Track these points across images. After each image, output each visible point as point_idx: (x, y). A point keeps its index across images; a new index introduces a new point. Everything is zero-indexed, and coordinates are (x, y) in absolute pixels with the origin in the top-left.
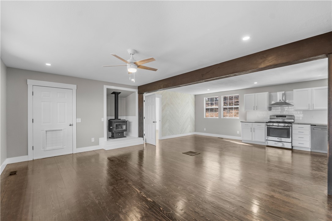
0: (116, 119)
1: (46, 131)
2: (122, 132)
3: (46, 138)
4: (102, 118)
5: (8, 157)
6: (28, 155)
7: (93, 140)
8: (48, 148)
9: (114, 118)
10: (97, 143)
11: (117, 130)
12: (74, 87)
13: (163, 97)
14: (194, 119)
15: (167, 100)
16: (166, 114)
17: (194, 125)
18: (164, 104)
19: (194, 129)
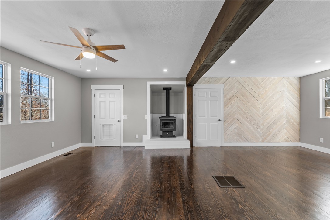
0: (167, 117)
1: (103, 125)
2: (171, 132)
3: (103, 131)
4: (145, 116)
5: (82, 142)
6: (92, 142)
7: (137, 136)
8: (104, 139)
9: (164, 115)
10: (141, 140)
11: (163, 129)
12: (121, 87)
13: (226, 88)
14: (299, 120)
15: (235, 90)
16: (232, 110)
17: (298, 130)
18: (228, 97)
19: (298, 138)
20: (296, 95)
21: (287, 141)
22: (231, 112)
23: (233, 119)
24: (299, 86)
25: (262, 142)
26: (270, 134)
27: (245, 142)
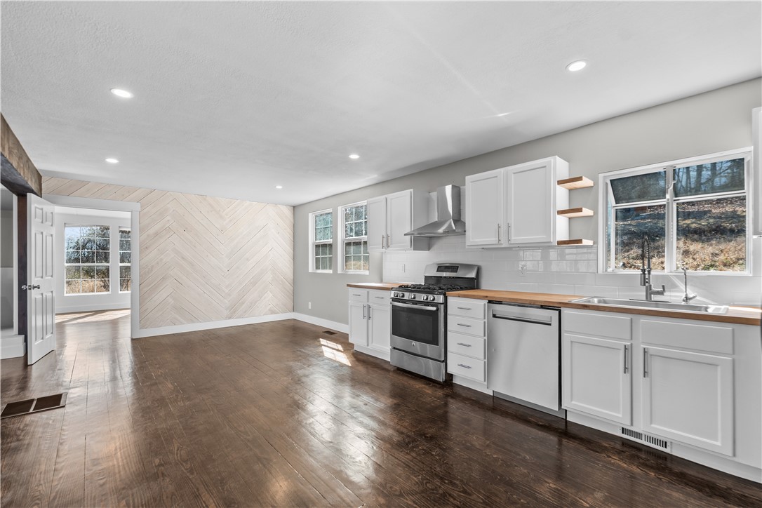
13: (145, 211)
14: (292, 275)
15: (168, 218)
16: (161, 260)
17: (291, 292)
18: (152, 231)
19: (290, 305)
20: (288, 234)
21: (273, 312)
22: (158, 263)
23: (163, 278)
24: (293, 221)
25: (230, 318)
26: (243, 303)
27: (193, 322)
